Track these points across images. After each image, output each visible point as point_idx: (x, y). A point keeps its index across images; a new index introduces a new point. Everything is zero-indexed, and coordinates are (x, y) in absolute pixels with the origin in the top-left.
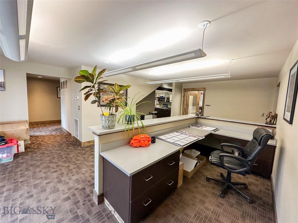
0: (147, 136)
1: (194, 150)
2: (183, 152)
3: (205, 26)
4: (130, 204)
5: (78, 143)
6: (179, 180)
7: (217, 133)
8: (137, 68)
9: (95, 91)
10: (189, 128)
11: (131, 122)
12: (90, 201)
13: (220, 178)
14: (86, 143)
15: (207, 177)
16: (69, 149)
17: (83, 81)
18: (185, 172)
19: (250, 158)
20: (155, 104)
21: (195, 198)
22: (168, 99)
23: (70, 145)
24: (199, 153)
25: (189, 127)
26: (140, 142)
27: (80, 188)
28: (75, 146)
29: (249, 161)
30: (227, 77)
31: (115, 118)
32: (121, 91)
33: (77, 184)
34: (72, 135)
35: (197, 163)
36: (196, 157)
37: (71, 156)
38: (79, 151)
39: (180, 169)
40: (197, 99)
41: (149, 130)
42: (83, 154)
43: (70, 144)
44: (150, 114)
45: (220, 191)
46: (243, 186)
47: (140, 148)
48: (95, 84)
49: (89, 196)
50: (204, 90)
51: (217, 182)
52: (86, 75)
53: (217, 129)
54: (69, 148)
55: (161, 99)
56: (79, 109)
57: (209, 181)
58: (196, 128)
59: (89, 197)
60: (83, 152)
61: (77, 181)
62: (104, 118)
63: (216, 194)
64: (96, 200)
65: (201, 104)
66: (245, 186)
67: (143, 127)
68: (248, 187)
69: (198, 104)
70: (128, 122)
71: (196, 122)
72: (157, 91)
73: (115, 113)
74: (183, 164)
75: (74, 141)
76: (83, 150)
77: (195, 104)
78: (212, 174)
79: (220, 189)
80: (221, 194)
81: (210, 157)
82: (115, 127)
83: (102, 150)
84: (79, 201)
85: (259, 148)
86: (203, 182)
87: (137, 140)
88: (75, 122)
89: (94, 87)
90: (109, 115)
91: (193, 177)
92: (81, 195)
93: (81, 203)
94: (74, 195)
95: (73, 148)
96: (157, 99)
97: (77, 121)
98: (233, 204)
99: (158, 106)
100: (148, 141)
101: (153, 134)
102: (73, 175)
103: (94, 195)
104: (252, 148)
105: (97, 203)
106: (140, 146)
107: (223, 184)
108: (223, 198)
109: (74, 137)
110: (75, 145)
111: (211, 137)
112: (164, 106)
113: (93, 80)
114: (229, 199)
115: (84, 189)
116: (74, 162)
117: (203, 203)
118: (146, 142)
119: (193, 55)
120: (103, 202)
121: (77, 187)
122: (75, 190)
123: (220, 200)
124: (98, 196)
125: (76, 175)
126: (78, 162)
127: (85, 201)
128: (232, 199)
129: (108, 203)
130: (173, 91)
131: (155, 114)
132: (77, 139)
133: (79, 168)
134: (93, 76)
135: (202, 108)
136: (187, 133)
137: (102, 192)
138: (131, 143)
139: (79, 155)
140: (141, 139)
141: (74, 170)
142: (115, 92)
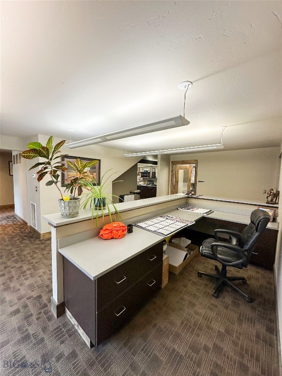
0: (121, 225)
1: (183, 239)
2: (170, 241)
3: (187, 87)
4: (96, 316)
5: (36, 235)
6: (163, 278)
7: (211, 216)
8: (108, 138)
9: (51, 169)
10: (177, 211)
11: (100, 206)
12: (46, 313)
13: (214, 273)
14: (46, 235)
15: (199, 273)
16: (24, 243)
17: (34, 157)
18: (171, 267)
19: (247, 247)
20: (138, 180)
21: (183, 300)
22: (154, 173)
23: (25, 238)
24: (189, 242)
25: (178, 209)
26: (112, 232)
27: (35, 296)
28: (32, 240)
29: (246, 250)
30: (219, 148)
31: (78, 202)
32: (87, 168)
33: (31, 291)
34: (29, 225)
35: (187, 254)
36: (186, 247)
37: (25, 253)
38: (37, 246)
39: (165, 263)
40: (188, 174)
41: (125, 217)
42: (42, 249)
43: (25, 236)
44: (131, 193)
45: (214, 289)
46: (241, 281)
47: (111, 240)
48: (51, 159)
49: (46, 305)
50: (196, 162)
51: (210, 277)
52: (38, 148)
53: (211, 211)
54: (24, 241)
55: (145, 175)
56: (36, 190)
57: (201, 277)
58: (186, 210)
59: (46, 308)
60: (43, 246)
61: (31, 287)
62: (63, 204)
63: (209, 293)
64: (54, 312)
65: (193, 181)
66: (244, 281)
67: (116, 213)
68: (248, 282)
69: (190, 180)
70: (96, 206)
71: (186, 203)
72: (140, 165)
73: (78, 197)
74: (167, 258)
75: (31, 233)
76: (42, 243)
77: (186, 179)
78: (206, 267)
79: (214, 286)
80: (215, 293)
81: (201, 247)
82: (79, 214)
83: (61, 245)
84: (32, 315)
85: (257, 234)
86: (194, 278)
87: (108, 230)
88: (32, 207)
89: (49, 163)
90: (71, 199)
91: (181, 273)
92: (34, 305)
93: (34, 317)
94: (26, 306)
95: (28, 242)
96: (140, 174)
97: (34, 206)
98: (229, 305)
99: (142, 184)
100: (123, 231)
101: (130, 222)
102: (26, 279)
103: (52, 305)
104: (250, 235)
105: (56, 316)
106: (112, 238)
107: (218, 279)
108: (217, 297)
109: (31, 227)
110: (33, 238)
111: (203, 221)
112: (149, 183)
113: (49, 155)
114: (224, 298)
115: (40, 297)
116: (28, 261)
117: (193, 305)
118: (119, 232)
119: (173, 123)
120: (65, 313)
121: (31, 295)
122: (28, 299)
123: (214, 301)
124: (57, 306)
125: (31, 278)
126: (34, 261)
127: (40, 313)
128: (228, 299)
129: (70, 314)
130: (159, 163)
131: (137, 193)
132: (34, 229)
133: (35, 268)
134: (47, 150)
135: (194, 185)
136: (174, 217)
137: (62, 300)
138: (100, 234)
139: (37, 251)
140: (114, 229)
141: (28, 272)
142: (77, 169)
